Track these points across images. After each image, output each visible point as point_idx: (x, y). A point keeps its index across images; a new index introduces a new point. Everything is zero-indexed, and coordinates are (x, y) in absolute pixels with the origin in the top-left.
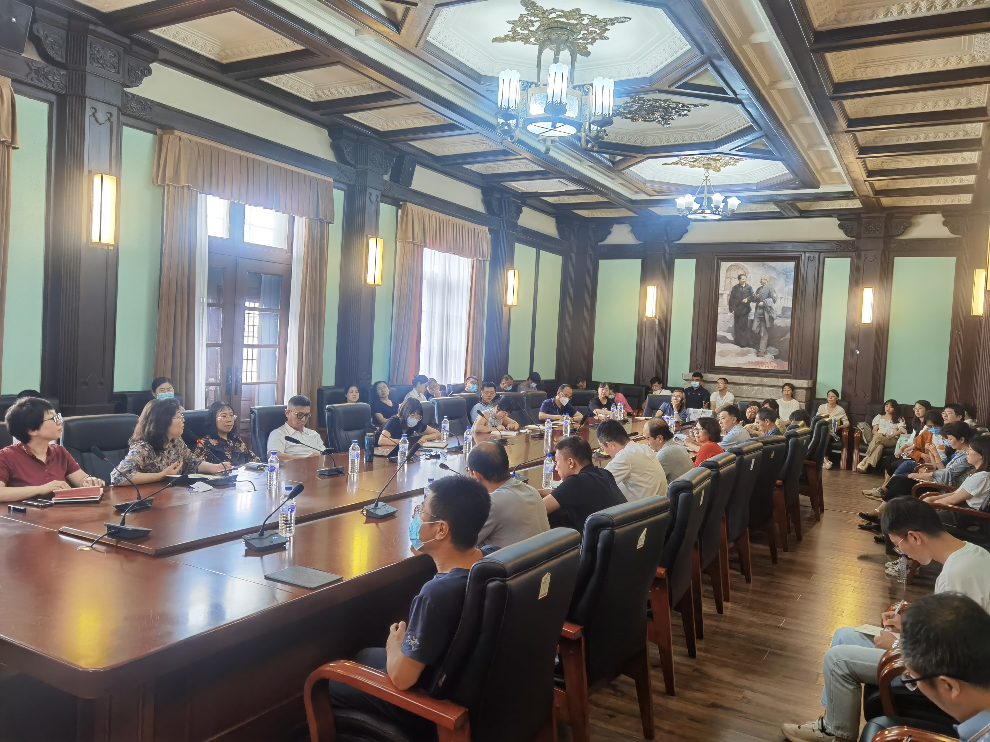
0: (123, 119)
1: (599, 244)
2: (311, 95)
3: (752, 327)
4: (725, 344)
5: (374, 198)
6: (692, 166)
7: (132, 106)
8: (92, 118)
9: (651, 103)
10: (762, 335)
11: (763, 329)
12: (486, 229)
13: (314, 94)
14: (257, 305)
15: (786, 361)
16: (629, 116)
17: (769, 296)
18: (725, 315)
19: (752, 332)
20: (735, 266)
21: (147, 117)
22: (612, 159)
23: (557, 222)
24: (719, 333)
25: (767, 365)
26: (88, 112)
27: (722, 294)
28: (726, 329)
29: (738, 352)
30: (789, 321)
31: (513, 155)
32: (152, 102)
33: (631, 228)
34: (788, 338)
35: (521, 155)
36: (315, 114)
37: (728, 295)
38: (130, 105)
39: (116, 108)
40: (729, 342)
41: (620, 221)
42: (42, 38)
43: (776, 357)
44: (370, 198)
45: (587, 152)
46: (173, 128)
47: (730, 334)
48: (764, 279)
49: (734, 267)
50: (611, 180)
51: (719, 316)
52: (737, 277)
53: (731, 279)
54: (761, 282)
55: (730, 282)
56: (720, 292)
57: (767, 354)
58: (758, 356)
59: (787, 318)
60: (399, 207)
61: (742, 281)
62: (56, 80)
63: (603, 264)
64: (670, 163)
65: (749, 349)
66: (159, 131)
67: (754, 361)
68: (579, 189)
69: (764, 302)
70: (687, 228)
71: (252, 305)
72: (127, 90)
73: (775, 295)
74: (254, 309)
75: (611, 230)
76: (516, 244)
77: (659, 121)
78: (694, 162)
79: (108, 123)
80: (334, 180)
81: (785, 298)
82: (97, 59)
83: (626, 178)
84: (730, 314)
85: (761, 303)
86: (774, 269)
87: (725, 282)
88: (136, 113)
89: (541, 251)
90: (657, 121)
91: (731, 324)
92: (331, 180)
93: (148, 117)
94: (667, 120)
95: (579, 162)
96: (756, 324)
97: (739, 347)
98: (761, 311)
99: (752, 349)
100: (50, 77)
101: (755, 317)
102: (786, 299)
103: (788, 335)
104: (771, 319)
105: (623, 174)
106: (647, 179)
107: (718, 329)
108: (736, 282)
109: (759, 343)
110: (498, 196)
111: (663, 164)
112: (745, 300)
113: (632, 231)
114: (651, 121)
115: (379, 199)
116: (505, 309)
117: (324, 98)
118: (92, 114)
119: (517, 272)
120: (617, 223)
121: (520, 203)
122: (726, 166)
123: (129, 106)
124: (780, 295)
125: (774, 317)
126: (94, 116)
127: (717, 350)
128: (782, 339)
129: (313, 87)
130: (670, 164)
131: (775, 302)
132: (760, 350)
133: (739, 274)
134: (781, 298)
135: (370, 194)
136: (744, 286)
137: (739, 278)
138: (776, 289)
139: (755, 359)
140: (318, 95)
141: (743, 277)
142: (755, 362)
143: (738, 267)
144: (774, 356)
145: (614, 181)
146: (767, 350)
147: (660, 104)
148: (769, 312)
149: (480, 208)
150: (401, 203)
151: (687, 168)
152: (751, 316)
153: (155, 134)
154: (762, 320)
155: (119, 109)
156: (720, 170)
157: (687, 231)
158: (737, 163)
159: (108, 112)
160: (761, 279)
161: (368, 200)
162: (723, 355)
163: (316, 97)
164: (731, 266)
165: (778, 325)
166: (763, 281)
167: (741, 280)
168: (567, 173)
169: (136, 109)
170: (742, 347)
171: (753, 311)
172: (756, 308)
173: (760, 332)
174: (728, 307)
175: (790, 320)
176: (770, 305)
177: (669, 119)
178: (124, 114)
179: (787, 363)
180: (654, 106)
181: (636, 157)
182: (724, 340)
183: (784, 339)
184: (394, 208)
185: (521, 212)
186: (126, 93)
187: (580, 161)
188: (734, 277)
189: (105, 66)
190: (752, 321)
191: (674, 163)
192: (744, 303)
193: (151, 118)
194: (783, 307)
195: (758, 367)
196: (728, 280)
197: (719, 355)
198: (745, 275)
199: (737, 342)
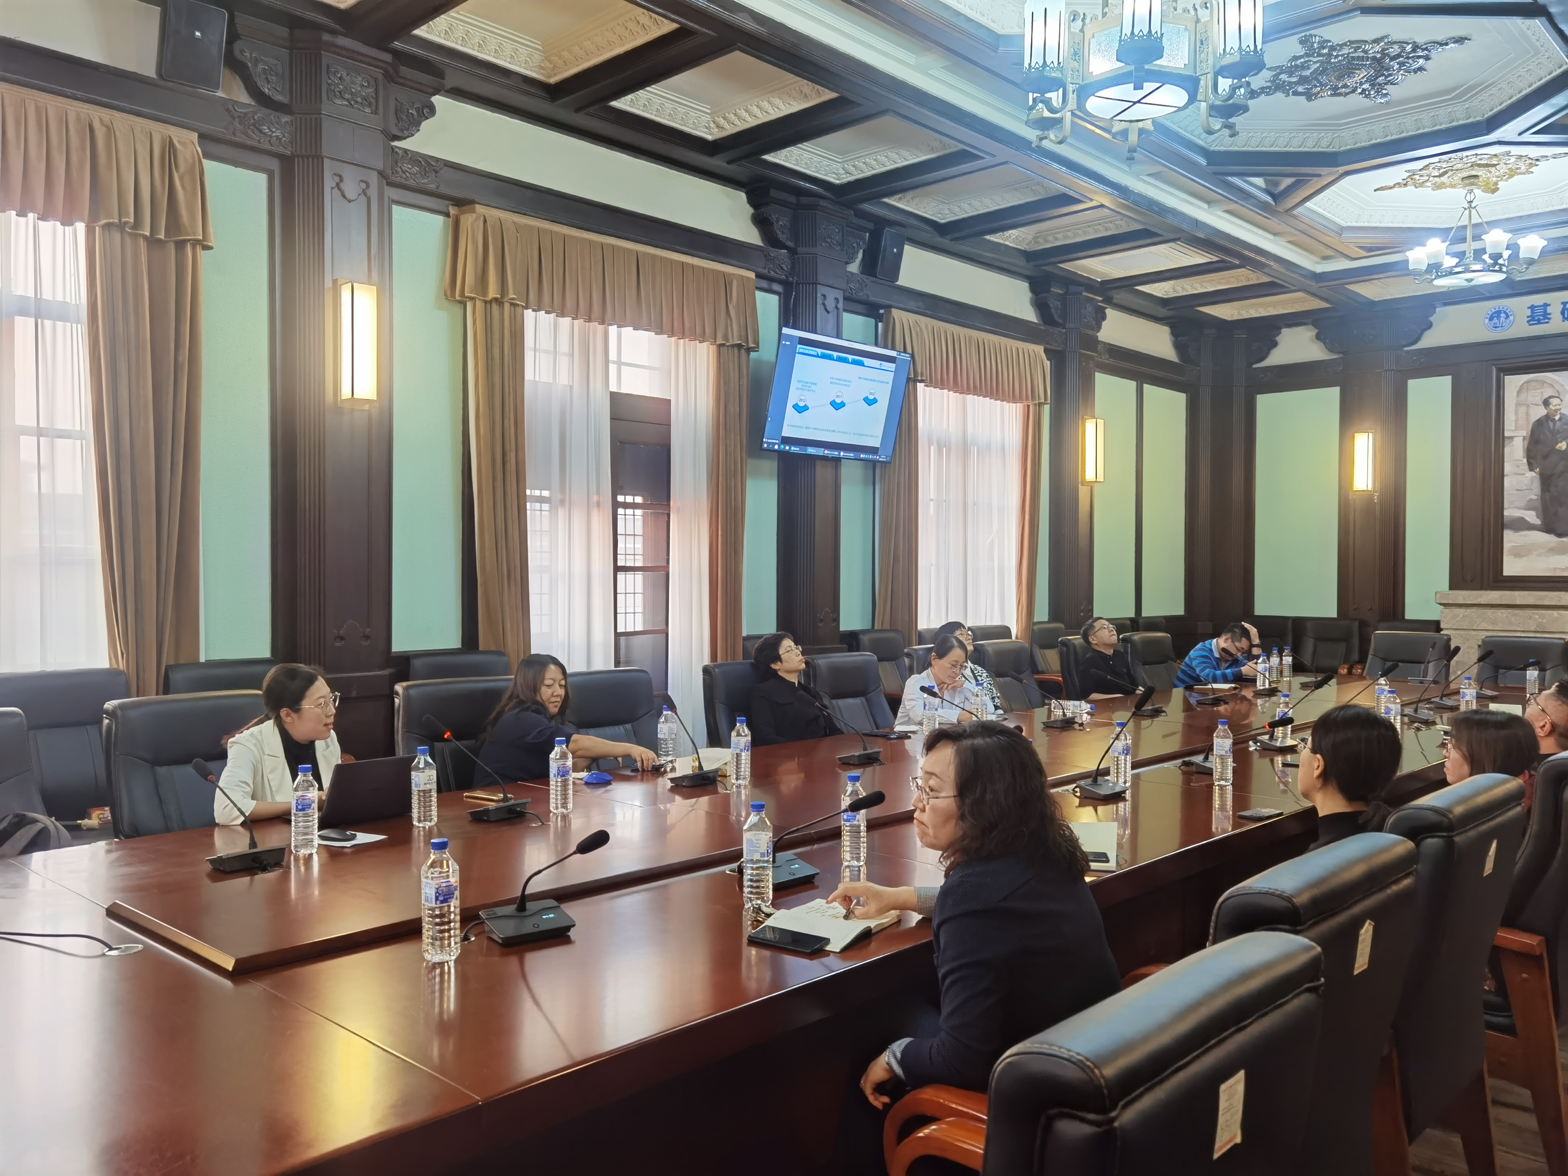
0: (392, 193)
1: (1255, 366)
2: (706, 128)
4: (1522, 533)
5: (830, 304)
6: (1438, 187)
7: (404, 168)
8: (336, 190)
9: (1346, 51)
12: (1040, 349)
13: (712, 125)
14: (639, 500)
16: (1300, 89)
18: (1520, 478)
20: (1536, 381)
21: (430, 186)
22: (1271, 189)
23: (1175, 333)
24: (1510, 512)
26: (329, 182)
27: (1511, 438)
28: (1523, 504)
29: (1552, 545)
31: (1077, 201)
32: (438, 160)
33: (1317, 331)
35: (1092, 200)
36: (717, 163)
37: (1524, 438)
38: (401, 168)
39: (375, 174)
40: (1531, 527)
41: (1294, 320)
42: (250, 65)
44: (824, 305)
45: (1220, 177)
46: (472, 202)
47: (1533, 513)
49: (1533, 384)
50: (1271, 237)
51: (1507, 481)
52: (1541, 404)
53: (1528, 406)
55: (1527, 414)
56: (1507, 434)
60: (878, 318)
61: (1553, 408)
62: (275, 132)
63: (1265, 402)
64: (1392, 184)
66: (453, 211)
68: (1209, 260)
70: (1431, 319)
71: (629, 499)
72: (396, 143)
74: (634, 506)
75: (1277, 339)
76: (1096, 374)
77: (1364, 90)
78: (1440, 176)
79: (363, 199)
80: (756, 276)
82: (340, 92)
83: (1302, 227)
84: (1531, 475)
87: (1516, 413)
88: (412, 181)
89: (1146, 386)
90: (1359, 91)
91: (1535, 493)
92: (752, 275)
93: (432, 187)
94: (1381, 86)
95: (1205, 206)
97: (1552, 535)
100: (265, 128)
105: (1295, 217)
106: (1344, 224)
107: (1506, 505)
108: (1539, 412)
110: (1059, 291)
111: (1375, 190)
112: (1562, 446)
113: (1318, 337)
114: (1347, 94)
115: (840, 305)
116: (1083, 492)
117: (730, 130)
118: (334, 185)
119: (1101, 422)
120: (1289, 326)
121: (1101, 302)
122: (1511, 176)
123: (399, 169)
126: (339, 189)
127: (1507, 545)
129: (709, 111)
130: (1391, 188)
133: (1546, 396)
135: (824, 296)
136: (1557, 418)
137: (1546, 403)
140: (718, 127)
141: (1554, 401)
143: (1543, 383)
145: (1277, 238)
147: (1366, 52)
149: (1029, 314)
150: (882, 311)
151: (1426, 192)
153: (447, 215)
155: (381, 173)
156: (1498, 189)
157: (1430, 326)
158: (1533, 169)
159: (362, 181)
161: (820, 307)
162: (1520, 552)
163: (716, 130)
164: (1528, 382)
167: (1551, 407)
168: (1185, 227)
169: (410, 173)
170: (1560, 535)
174: (1525, 460)
177: (1386, 84)
178: (391, 184)
180: (1353, 58)
181: (1319, 176)
182: (1521, 525)
184: (872, 321)
185: (1104, 318)
186: (393, 148)
187: (1209, 202)
188: (1534, 402)
189: (353, 103)
191: (1399, 184)
192: (1559, 451)
193: (437, 188)
196: (1523, 409)
197: (1512, 555)
198: (1558, 397)
199: (1548, 527)
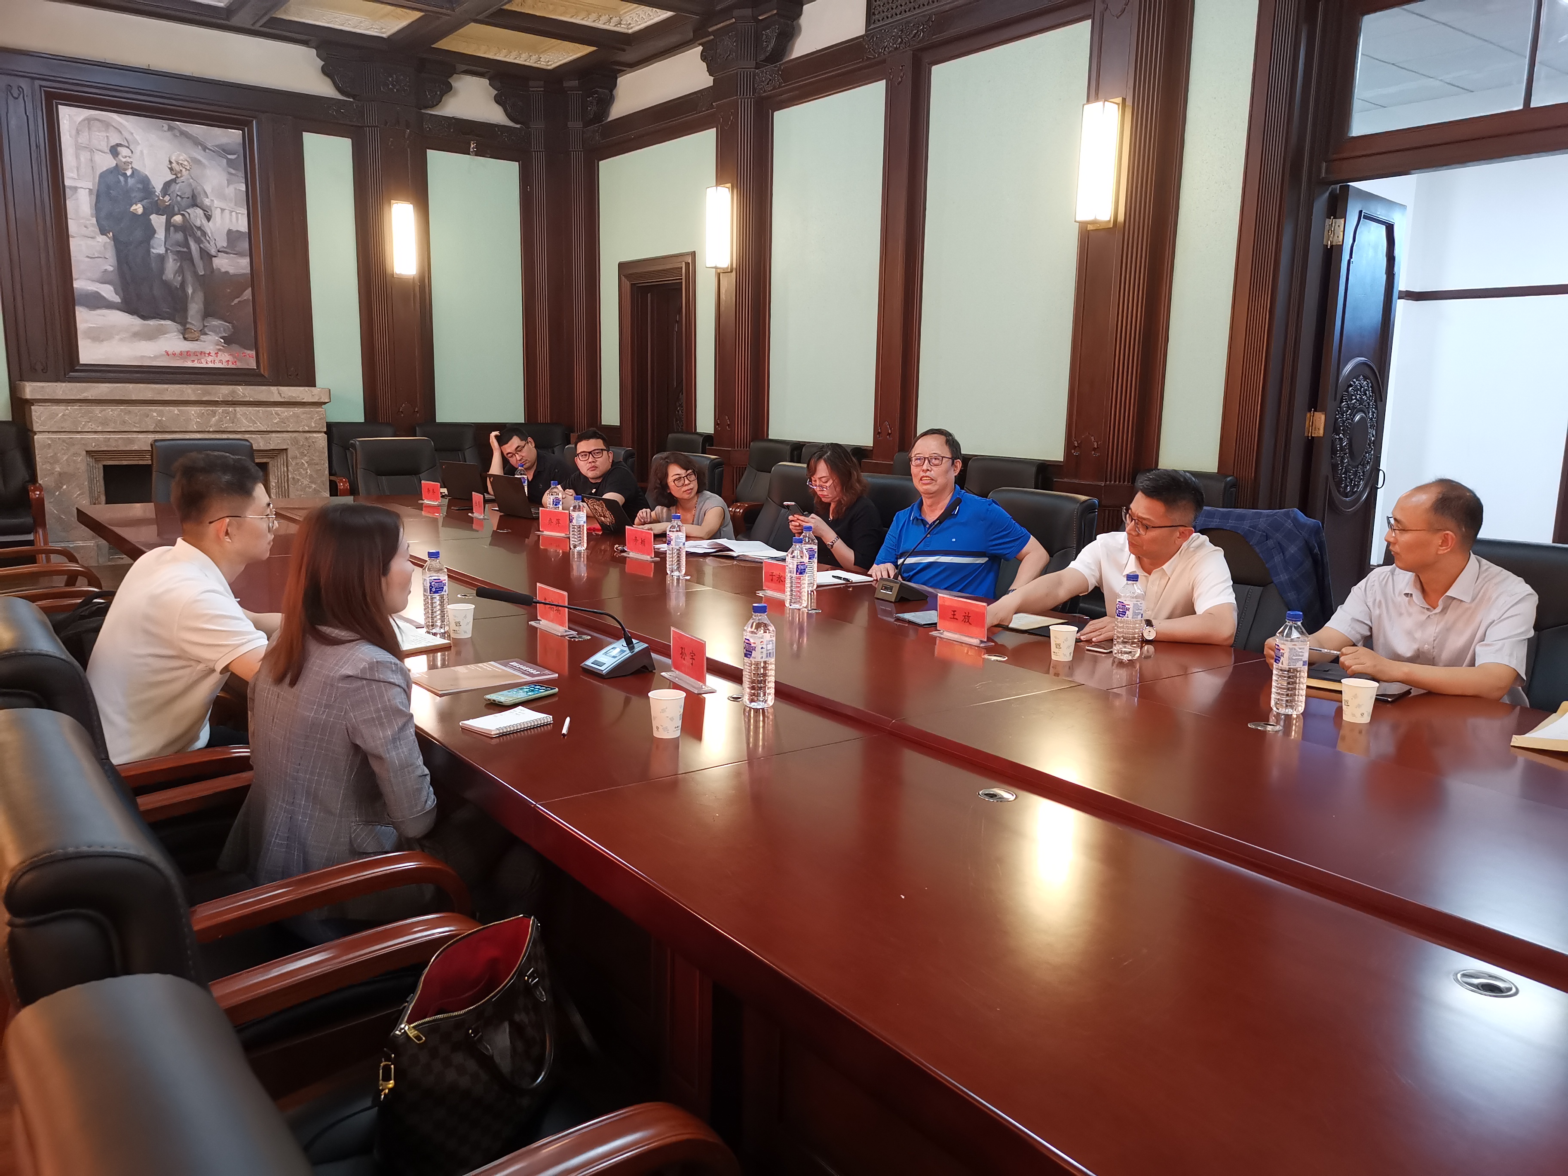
3: (162, 271)
4: (99, 312)
10: (190, 291)
11: (189, 278)
15: (251, 350)
17: (194, 201)
18: (90, 242)
19: (166, 285)
20: (98, 120)
24: (80, 284)
25: (209, 359)
27: (75, 189)
28: (97, 275)
29: (136, 329)
30: (245, 262)
34: (246, 301)
37: (91, 192)
40: (110, 306)
43: (228, 341)
47: (110, 288)
48: (178, 163)
49: (97, 123)
51: (72, 242)
52: (109, 152)
53: (92, 152)
54: (171, 169)
55: (92, 161)
56: (67, 183)
57: (206, 334)
58: (185, 339)
59: (240, 254)
61: (124, 160)
65: (163, 322)
67: (177, 351)
69: (183, 215)
73: (207, 202)
81: (231, 212)
84: (102, 239)
85: (178, 219)
86: (196, 142)
87: (77, 157)
91: (109, 265)
96: (171, 266)
97: (135, 317)
98: (179, 236)
99: (169, 322)
101: (167, 250)
102: (234, 213)
103: (248, 294)
104: (207, 257)
107: (75, 275)
108: (107, 162)
109: (185, 310)
112: (138, 208)
124: (216, 203)
125: (213, 252)
127: (81, 326)
128: (236, 301)
131: (209, 218)
132: (188, 326)
133: (113, 143)
134: (223, 210)
136: (129, 173)
137: (114, 151)
138: (208, 189)
139: (180, 345)
141: (123, 151)
142: (181, 353)
143: (107, 125)
144: (221, 338)
146: (205, 326)
148: (198, 241)
152: (158, 248)
154: (185, 257)
160: (171, 162)
162: (98, 336)
164: (88, 120)
165: (223, 270)
166: (174, 165)
167: (120, 157)
170: (144, 318)
171: (160, 234)
172: (167, 230)
173: (183, 284)
174: (94, 220)
175: (248, 260)
176: (198, 224)
179: (254, 353)
182: (96, 302)
183: (239, 302)
188: (99, 148)
190: (162, 258)
192: (134, 215)
194: (230, 232)
195: (189, 364)
196: (84, 156)
197: (89, 338)
198: (128, 148)
199: (129, 306)
